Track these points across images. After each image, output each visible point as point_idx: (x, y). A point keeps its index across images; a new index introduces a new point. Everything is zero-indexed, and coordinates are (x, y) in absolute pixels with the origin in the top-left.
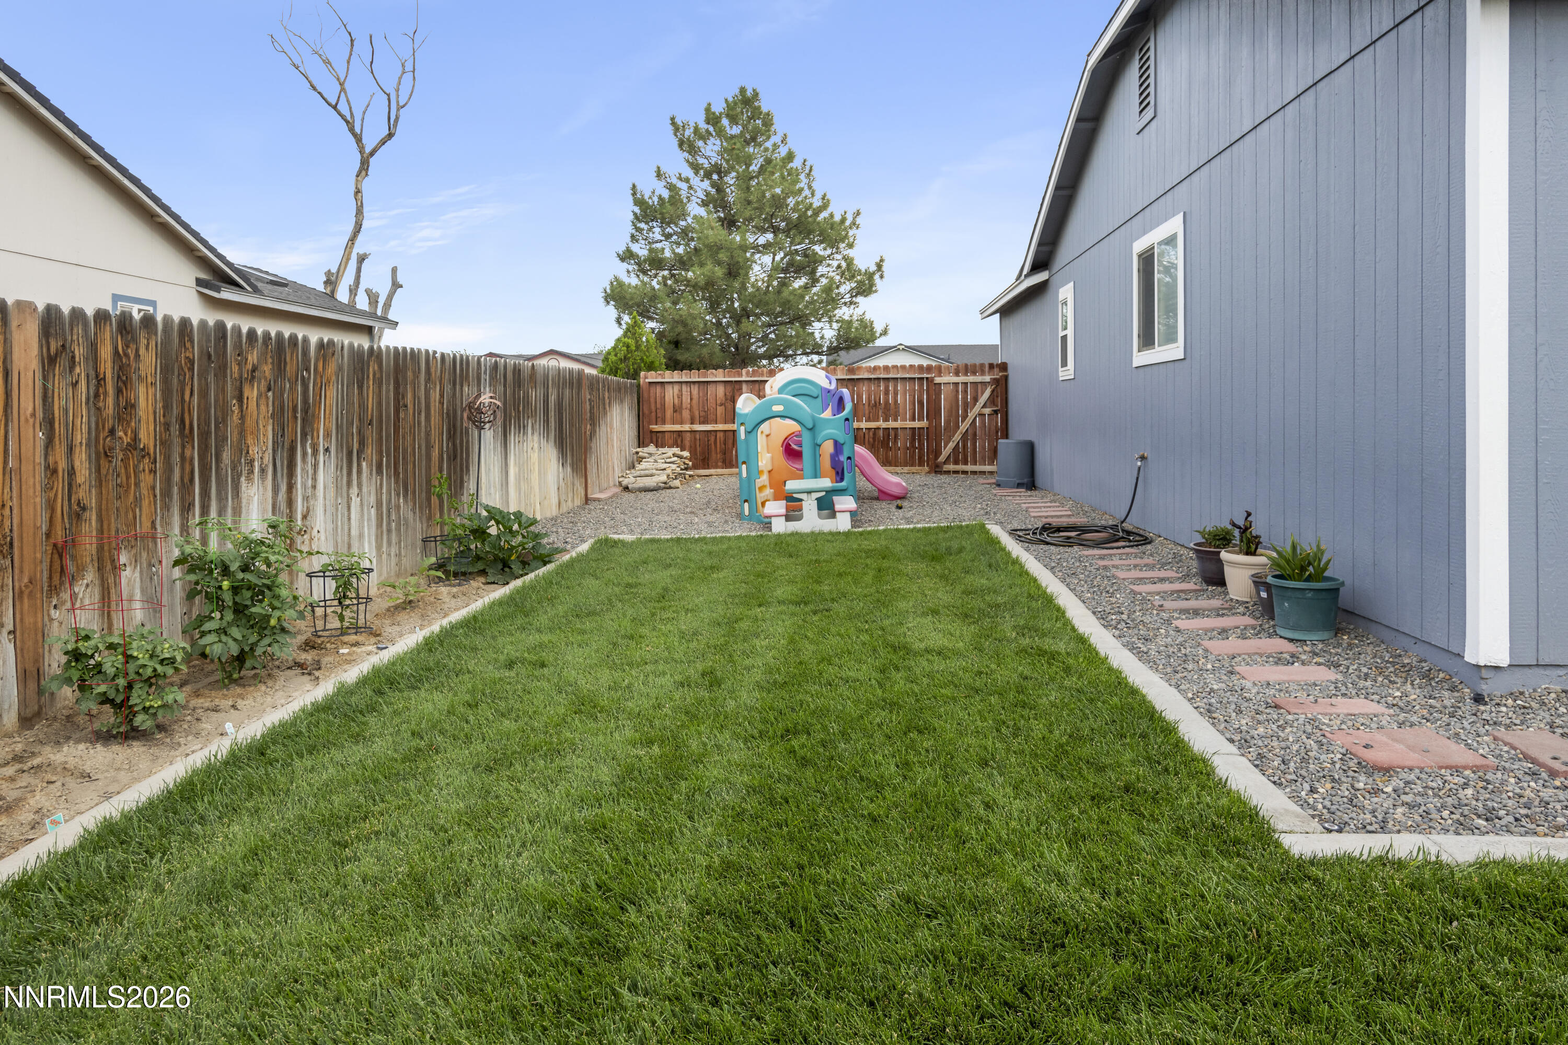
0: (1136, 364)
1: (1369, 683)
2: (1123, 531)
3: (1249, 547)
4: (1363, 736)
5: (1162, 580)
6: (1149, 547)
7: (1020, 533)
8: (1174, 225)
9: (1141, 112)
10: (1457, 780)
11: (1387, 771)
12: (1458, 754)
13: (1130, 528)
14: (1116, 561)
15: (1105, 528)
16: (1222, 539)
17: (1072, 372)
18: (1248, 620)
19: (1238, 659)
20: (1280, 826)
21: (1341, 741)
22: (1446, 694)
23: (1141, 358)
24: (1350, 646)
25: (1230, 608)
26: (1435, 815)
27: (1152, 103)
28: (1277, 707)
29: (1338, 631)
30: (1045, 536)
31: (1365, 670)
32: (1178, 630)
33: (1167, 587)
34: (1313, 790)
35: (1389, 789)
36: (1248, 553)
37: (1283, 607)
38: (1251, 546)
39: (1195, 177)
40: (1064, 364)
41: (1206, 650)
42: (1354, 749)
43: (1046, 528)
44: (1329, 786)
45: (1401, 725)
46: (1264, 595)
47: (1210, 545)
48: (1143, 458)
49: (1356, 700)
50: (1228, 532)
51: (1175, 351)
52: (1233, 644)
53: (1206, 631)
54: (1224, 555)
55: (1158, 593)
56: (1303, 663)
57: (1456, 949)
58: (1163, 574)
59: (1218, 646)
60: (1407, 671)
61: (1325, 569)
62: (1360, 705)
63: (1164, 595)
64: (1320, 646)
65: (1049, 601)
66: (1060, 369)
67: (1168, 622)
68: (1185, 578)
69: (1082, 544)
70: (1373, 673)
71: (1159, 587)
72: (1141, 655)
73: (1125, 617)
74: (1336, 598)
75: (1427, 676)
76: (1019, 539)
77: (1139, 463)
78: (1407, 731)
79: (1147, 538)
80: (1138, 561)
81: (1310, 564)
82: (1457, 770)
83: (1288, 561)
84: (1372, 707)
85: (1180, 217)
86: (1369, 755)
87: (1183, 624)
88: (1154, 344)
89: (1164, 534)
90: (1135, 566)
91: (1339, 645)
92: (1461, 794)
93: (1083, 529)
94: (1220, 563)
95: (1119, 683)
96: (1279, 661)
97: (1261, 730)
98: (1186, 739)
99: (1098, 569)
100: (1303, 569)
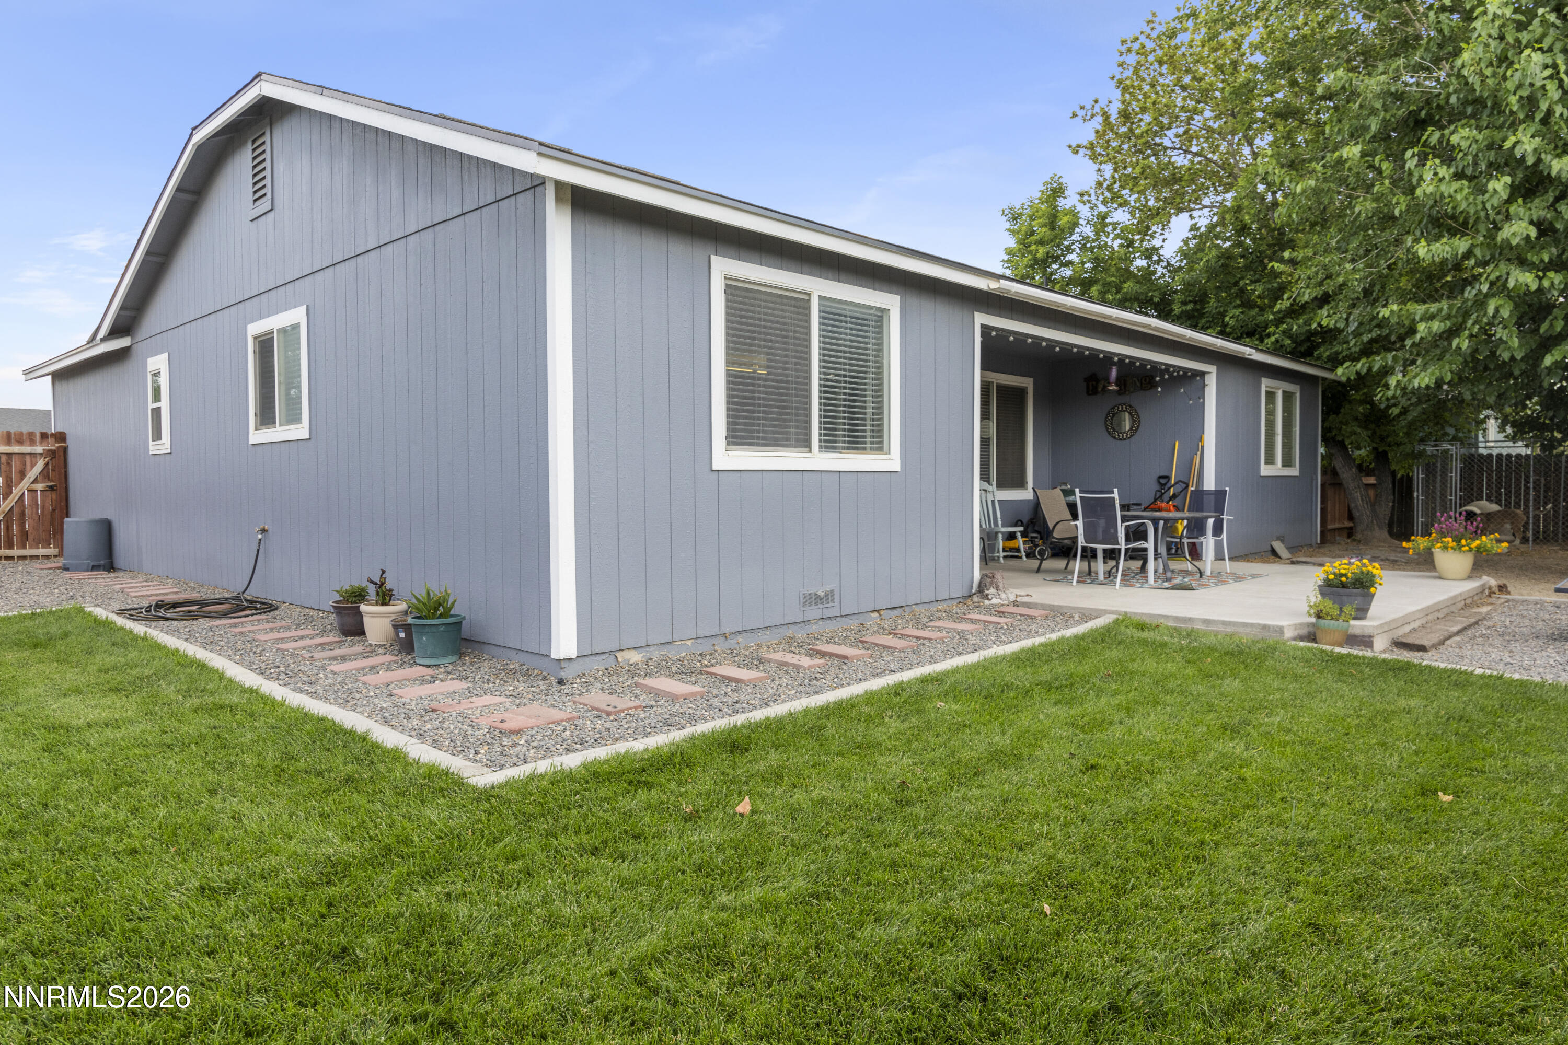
0: (251, 442)
1: (491, 685)
2: (247, 600)
3: (384, 599)
4: (497, 717)
5: (302, 638)
6: (277, 612)
7: (132, 612)
8: (297, 315)
9: (255, 201)
10: (560, 728)
11: (518, 732)
12: (557, 714)
13: (249, 598)
14: (249, 627)
15: (226, 599)
16: (359, 595)
17: (168, 445)
18: (389, 658)
19: (392, 686)
20: (465, 775)
21: (484, 722)
22: (541, 683)
23: (257, 436)
24: (472, 664)
25: (372, 651)
26: (553, 749)
27: (269, 196)
28: (434, 710)
29: (461, 655)
30: (162, 612)
31: (486, 677)
32: (334, 673)
33: (308, 642)
34: (476, 753)
35: (522, 742)
36: (384, 604)
37: (420, 641)
38: (385, 597)
39: (319, 276)
40: (157, 436)
41: (364, 683)
42: (495, 725)
43: (160, 605)
44: (486, 748)
45: (518, 705)
46: (402, 635)
47: (347, 601)
48: (263, 531)
49: (485, 697)
50: (363, 590)
51: (300, 431)
52: (383, 676)
53: (359, 670)
54: (363, 608)
55: (304, 648)
56: (441, 680)
57: (581, 806)
58: (300, 633)
59: (371, 678)
60: (513, 673)
61: (450, 609)
62: (488, 700)
63: (309, 648)
64: (451, 667)
65: (202, 666)
66: (151, 443)
67: (323, 668)
68: (323, 633)
69: (209, 616)
70: (492, 678)
71: (301, 643)
72: (313, 695)
73: (282, 669)
74: (459, 630)
75: (527, 674)
76: (131, 617)
77: (260, 536)
78: (522, 709)
79: (272, 605)
80: (271, 625)
81: (440, 605)
82: (558, 723)
83: (424, 604)
84: (498, 699)
85: (303, 309)
86: (504, 726)
87: (337, 667)
88: (274, 423)
89: (289, 600)
90: (272, 629)
91: (464, 664)
92: (564, 735)
93: (203, 603)
94: (360, 615)
95: (306, 716)
96: (423, 682)
97: (429, 726)
98: (380, 741)
99: (235, 636)
100: (436, 609)
